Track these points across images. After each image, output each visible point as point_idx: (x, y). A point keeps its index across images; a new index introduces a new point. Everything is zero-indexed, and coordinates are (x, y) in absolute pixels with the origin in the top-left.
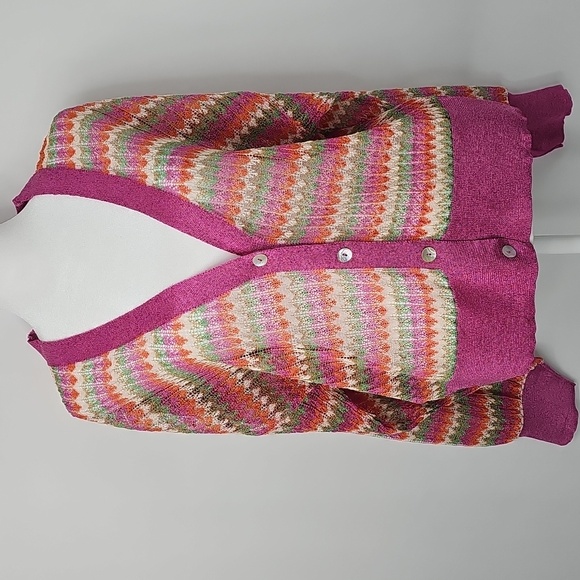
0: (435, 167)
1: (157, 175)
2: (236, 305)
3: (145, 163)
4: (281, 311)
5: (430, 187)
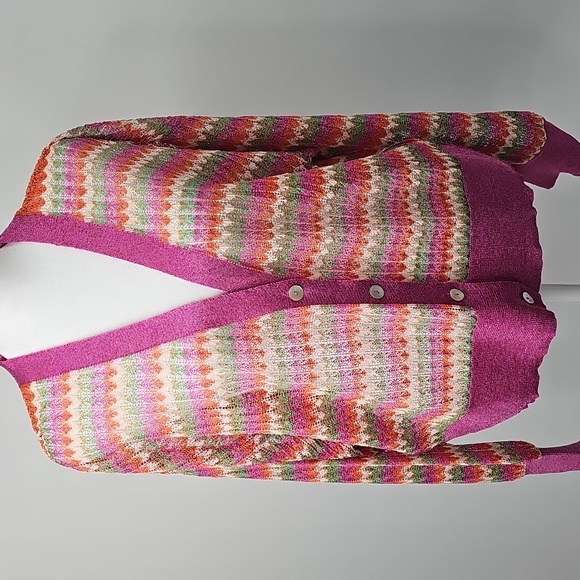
0: (454, 214)
1: (183, 234)
2: (263, 328)
3: (167, 221)
4: (308, 349)
5: (449, 236)
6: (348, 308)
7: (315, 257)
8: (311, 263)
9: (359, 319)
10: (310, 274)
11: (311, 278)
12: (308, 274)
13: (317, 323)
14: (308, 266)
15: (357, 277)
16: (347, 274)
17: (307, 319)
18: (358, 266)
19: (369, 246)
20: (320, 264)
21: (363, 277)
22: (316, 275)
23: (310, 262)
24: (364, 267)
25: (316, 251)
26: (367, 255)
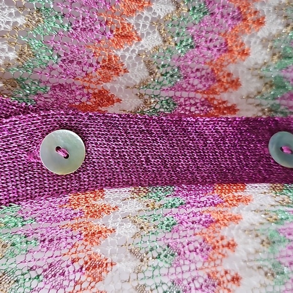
6: (215, 193)
7: (125, 53)
8: (116, 71)
9: (235, 219)
10: (111, 100)
11: (113, 110)
12: (105, 98)
13: (126, 230)
14: (107, 79)
15: (232, 109)
16: (207, 103)
17: (97, 224)
18: (235, 84)
19: (263, 32)
20: (138, 74)
21: (247, 111)
22: (129, 103)
23: (112, 68)
24: (249, 85)
25: (128, 37)
26: (258, 55)
